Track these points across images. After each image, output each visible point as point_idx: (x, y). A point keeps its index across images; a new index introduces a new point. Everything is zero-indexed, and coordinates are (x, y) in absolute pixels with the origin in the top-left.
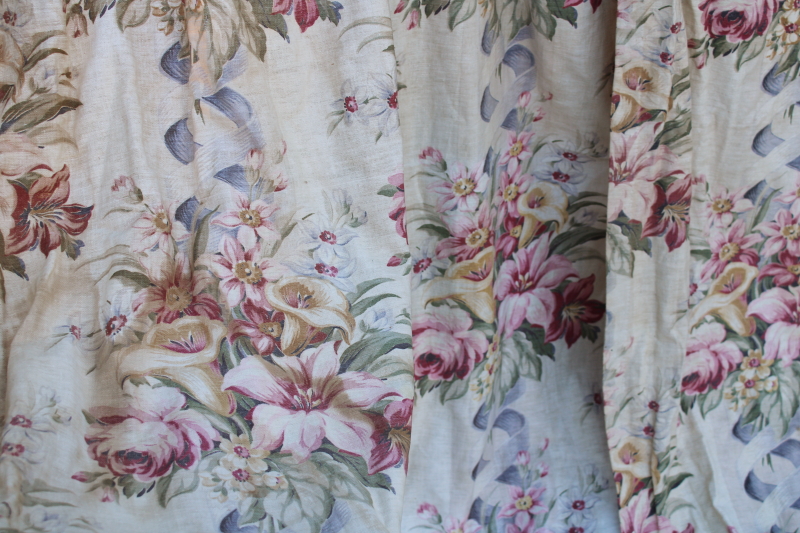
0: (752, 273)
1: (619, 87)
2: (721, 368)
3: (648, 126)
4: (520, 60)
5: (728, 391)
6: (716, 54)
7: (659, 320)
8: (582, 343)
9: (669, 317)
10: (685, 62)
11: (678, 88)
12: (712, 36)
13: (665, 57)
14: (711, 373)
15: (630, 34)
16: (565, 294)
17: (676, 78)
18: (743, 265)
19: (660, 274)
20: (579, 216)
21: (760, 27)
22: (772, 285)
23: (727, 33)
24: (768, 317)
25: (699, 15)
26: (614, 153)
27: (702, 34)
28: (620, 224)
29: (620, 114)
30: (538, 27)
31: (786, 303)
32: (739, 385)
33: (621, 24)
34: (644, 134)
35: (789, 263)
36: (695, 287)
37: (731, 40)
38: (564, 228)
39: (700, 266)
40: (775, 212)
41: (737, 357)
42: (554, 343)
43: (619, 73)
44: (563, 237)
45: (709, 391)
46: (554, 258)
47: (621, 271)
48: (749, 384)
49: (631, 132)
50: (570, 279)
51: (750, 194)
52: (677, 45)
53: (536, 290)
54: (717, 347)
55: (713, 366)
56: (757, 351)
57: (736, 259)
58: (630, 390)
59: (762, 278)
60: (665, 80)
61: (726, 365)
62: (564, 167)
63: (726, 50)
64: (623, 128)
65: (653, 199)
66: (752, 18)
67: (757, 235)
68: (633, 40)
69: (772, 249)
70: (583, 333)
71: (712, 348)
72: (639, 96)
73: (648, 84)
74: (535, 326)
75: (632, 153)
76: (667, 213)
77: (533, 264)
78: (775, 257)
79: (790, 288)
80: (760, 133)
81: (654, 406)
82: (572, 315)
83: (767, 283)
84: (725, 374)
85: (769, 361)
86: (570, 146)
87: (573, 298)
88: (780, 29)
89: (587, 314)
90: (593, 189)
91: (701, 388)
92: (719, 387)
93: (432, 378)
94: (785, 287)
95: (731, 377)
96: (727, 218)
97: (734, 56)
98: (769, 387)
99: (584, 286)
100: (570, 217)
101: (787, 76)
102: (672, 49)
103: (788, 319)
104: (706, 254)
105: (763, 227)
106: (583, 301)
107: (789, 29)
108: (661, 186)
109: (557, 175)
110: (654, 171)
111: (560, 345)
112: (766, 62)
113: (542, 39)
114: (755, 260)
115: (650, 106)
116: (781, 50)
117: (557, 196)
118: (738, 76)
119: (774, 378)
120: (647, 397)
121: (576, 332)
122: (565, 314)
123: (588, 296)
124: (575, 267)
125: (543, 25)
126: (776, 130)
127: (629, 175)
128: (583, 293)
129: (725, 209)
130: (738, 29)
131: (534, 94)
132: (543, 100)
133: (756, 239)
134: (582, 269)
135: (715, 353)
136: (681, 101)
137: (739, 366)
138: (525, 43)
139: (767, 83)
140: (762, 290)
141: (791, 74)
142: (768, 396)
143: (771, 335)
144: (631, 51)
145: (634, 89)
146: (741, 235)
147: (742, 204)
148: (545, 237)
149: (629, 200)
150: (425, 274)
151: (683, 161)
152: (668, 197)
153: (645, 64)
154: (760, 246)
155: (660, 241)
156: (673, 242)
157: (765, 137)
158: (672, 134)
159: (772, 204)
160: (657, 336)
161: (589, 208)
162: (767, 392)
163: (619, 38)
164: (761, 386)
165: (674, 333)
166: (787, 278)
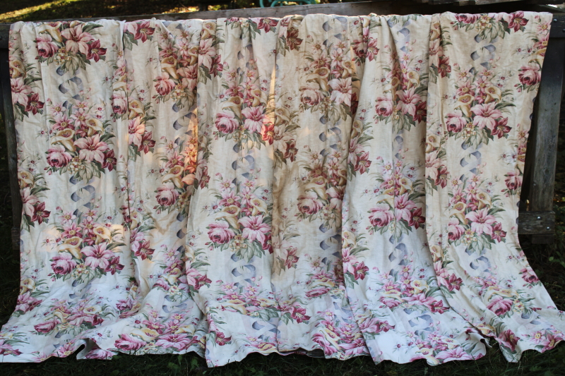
0: (465, 206)
1: (427, 141)
3: (435, 152)
4: (400, 140)
5: (462, 240)
6: (450, 136)
7: (441, 210)
8: (420, 229)
9: (444, 209)
10: (443, 136)
11: (442, 142)
12: (449, 131)
13: (439, 133)
14: (456, 234)
15: (430, 127)
16: (413, 213)
17: (441, 140)
18: (462, 203)
19: (440, 196)
20: (416, 188)
21: (460, 130)
22: (471, 210)
23: (452, 130)
24: (471, 219)
25: (446, 125)
26: (427, 159)
27: (447, 130)
28: (429, 179)
29: (428, 148)
30: (406, 128)
31: (476, 216)
32: (465, 239)
33: (428, 124)
34: (434, 154)
35: (474, 202)
36: (450, 204)
37: (454, 132)
38: (412, 192)
39: (451, 198)
40: (468, 185)
41: (463, 230)
42: (411, 227)
43: (427, 138)
44: (412, 195)
45: (457, 239)
46: (410, 201)
47: (429, 193)
48: (468, 239)
49: (431, 153)
50: (415, 208)
51: (461, 178)
52: (442, 130)
53: (405, 209)
54: (457, 226)
55: (457, 232)
56: (469, 229)
57: (460, 200)
58: (434, 230)
59: (468, 207)
60: (439, 139)
61: (460, 232)
62: (411, 173)
63: (452, 135)
64: (429, 152)
65: (437, 174)
66: (458, 126)
68: (431, 129)
69: (469, 198)
70: (420, 226)
72: (432, 143)
73: (434, 140)
74: (405, 220)
75: (431, 159)
76: (441, 177)
77: (404, 201)
78: (470, 200)
80: (462, 160)
81: (441, 236)
82: (416, 219)
83: (470, 209)
84: (460, 235)
85: (473, 232)
86: (412, 165)
87: (416, 214)
88: (465, 132)
89: (420, 220)
90: (419, 179)
91: (454, 239)
92: (460, 239)
93: (379, 226)
94: (475, 211)
95: (462, 236)
96: (457, 186)
97: (454, 136)
98: (474, 240)
99: (419, 211)
100: (414, 189)
101: (468, 145)
102: (440, 131)
103: (477, 222)
104: (452, 195)
105: (466, 190)
106: (419, 216)
107: (468, 132)
108: (439, 170)
109: (409, 175)
110: (437, 165)
111: (413, 227)
112: (462, 140)
113: (406, 132)
114: (465, 201)
115: (435, 146)
116: (466, 137)
117: (410, 182)
118: (455, 142)
119: (475, 238)
120: (439, 233)
121: (418, 225)
122: (414, 219)
123: (421, 215)
124: (416, 205)
125: (408, 128)
126: (466, 160)
127: (431, 165)
128: (419, 214)
129: (455, 183)
130: (455, 129)
131: (403, 150)
132: (405, 151)
133: (464, 194)
134: (418, 206)
135: (457, 228)
136: (442, 146)
137: (464, 233)
138: (401, 135)
139: (463, 145)
140: (469, 211)
143: (473, 224)
144: (430, 132)
145: (431, 141)
146: (460, 192)
147: (460, 182)
148: (407, 194)
149: (431, 172)
150: (377, 194)
151: (444, 162)
152: (441, 172)
153: (434, 135)
154: (466, 196)
155: (440, 186)
156: (443, 186)
157: (463, 162)
158: (441, 155)
159: (467, 182)
160: (441, 216)
161: (418, 186)
162: (474, 242)
163: (427, 128)
164: (471, 239)
165: (445, 213)
166: (475, 207)
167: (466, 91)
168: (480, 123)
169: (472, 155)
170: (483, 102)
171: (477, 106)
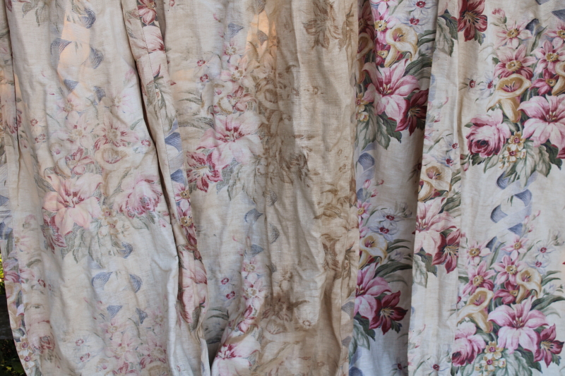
0: (490, 295)
1: (423, 177)
2: (473, 351)
3: (438, 199)
4: (368, 161)
5: (477, 365)
6: (473, 163)
7: (440, 315)
8: (392, 332)
9: (446, 314)
10: (458, 166)
11: (455, 179)
12: (472, 153)
13: (449, 161)
14: (468, 354)
15: (431, 148)
16: (383, 301)
17: (454, 174)
18: (485, 289)
19: (442, 287)
20: (393, 255)
21: (496, 151)
22: (502, 303)
23: (480, 152)
24: (500, 322)
25: (466, 141)
26: (419, 214)
27: (467, 152)
28: (421, 255)
29: (423, 192)
30: (380, 142)
31: (509, 315)
32: (484, 363)
33: (426, 142)
34: (436, 204)
35: (510, 289)
36: (460, 298)
37: (482, 156)
38: (385, 262)
39: (463, 286)
40: (502, 256)
41: (482, 345)
42: (375, 330)
43: (424, 169)
44: (383, 267)
45: (467, 365)
46: (377, 279)
47: (420, 283)
48: (489, 362)
49: (429, 202)
50: (386, 292)
51: (489, 245)
52: (455, 155)
53: (366, 296)
54: (471, 337)
55: (469, 349)
56: (493, 342)
57: (481, 285)
58: (423, 356)
59: (496, 298)
60: (448, 174)
61: (476, 349)
62: (386, 224)
63: (479, 161)
64: (425, 200)
65: (439, 243)
66: (492, 144)
67: (492, 271)
68: (432, 151)
69: (500, 280)
70: (392, 327)
71: (469, 338)
72: (434, 182)
73: (439, 176)
74: (364, 317)
75: (429, 215)
76: (446, 251)
77: (366, 280)
78: (502, 285)
79: (512, 305)
80: (495, 210)
81: (436, 367)
82: (386, 315)
83: (499, 301)
84: (475, 354)
85: (501, 349)
86: (390, 211)
87: (387, 304)
88: (506, 153)
89: (395, 315)
90: (402, 238)
91: (462, 363)
92: (472, 363)
94: (509, 304)
95: (479, 357)
96: (477, 260)
97: (483, 165)
98: (501, 365)
99: (394, 298)
100: (388, 255)
101: (510, 179)
102: (452, 157)
103: (511, 325)
104: (466, 279)
105: (496, 266)
106: (393, 307)
107: (511, 154)
108: (444, 235)
109: (382, 229)
110: (440, 225)
111: (378, 331)
112: (498, 170)
113: (381, 149)
114: (492, 287)
115: (440, 188)
116: (507, 164)
117: (382, 242)
118: (485, 176)
119: (503, 359)
120: (433, 361)
121: (388, 326)
122: (382, 313)
123: (396, 304)
124: (390, 286)
125: (383, 141)
126: (503, 209)
127: (427, 227)
128: (393, 302)
129: (476, 254)
130: (485, 150)
131: (373, 181)
132: (378, 185)
133: (492, 273)
134: (394, 287)
135: (470, 341)
136: (456, 187)
137: (483, 350)
138: (370, 152)
139: (499, 181)
140: (496, 306)
141: (512, 179)
142: (500, 370)
143: (501, 332)
144: (431, 158)
145: (431, 178)
146: (484, 271)
147: (485, 251)
148: (373, 265)
149: (426, 241)
151: (455, 221)
152: (448, 241)
153: (438, 165)
154: (494, 278)
155: (442, 267)
156: (449, 268)
157: (497, 212)
158: (451, 205)
159: (500, 251)
160: (439, 325)
161: (399, 250)
162: (500, 368)
163: (425, 150)
164: (496, 364)
165: (448, 323)
166: (510, 298)
167: (513, 69)
168: (536, 135)
169: (515, 199)
170: (549, 92)
171: (535, 99)
